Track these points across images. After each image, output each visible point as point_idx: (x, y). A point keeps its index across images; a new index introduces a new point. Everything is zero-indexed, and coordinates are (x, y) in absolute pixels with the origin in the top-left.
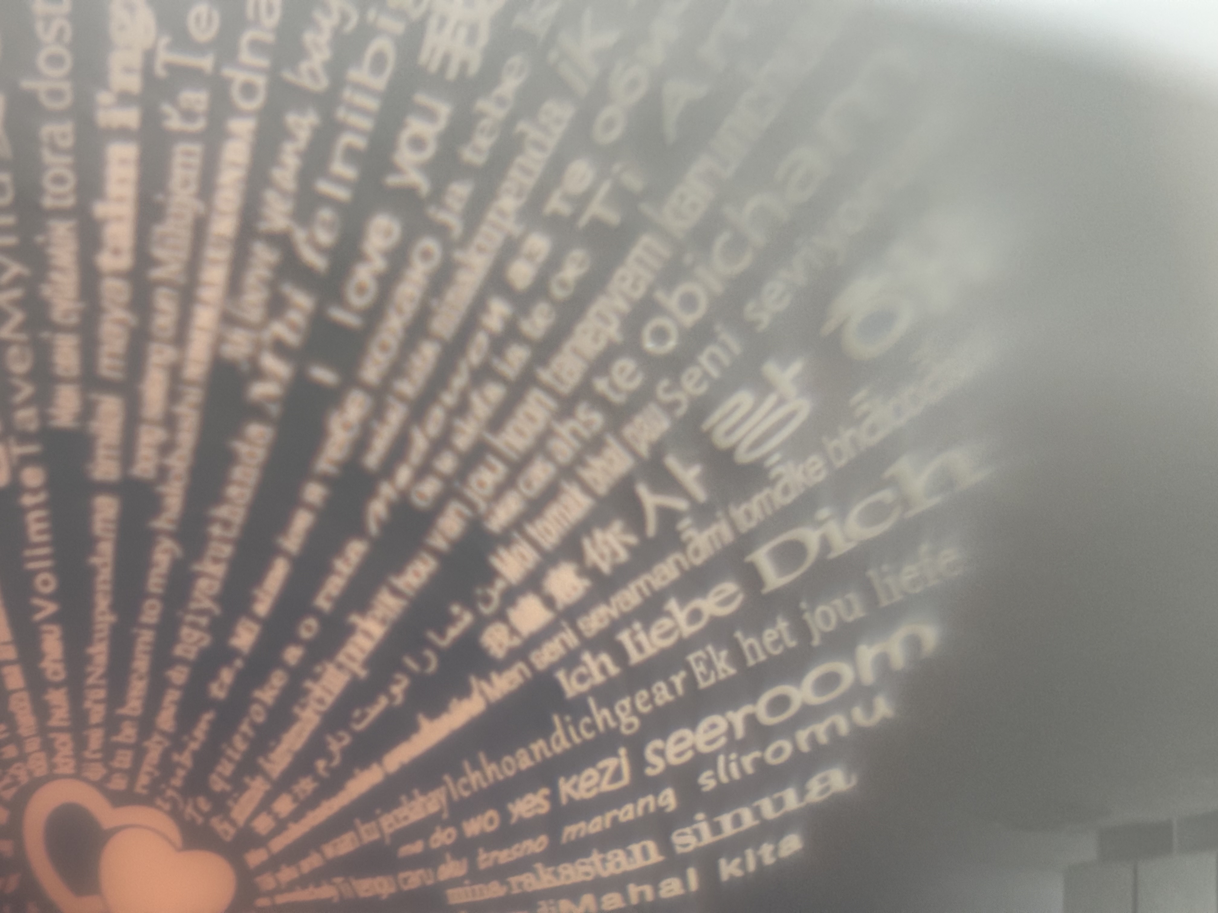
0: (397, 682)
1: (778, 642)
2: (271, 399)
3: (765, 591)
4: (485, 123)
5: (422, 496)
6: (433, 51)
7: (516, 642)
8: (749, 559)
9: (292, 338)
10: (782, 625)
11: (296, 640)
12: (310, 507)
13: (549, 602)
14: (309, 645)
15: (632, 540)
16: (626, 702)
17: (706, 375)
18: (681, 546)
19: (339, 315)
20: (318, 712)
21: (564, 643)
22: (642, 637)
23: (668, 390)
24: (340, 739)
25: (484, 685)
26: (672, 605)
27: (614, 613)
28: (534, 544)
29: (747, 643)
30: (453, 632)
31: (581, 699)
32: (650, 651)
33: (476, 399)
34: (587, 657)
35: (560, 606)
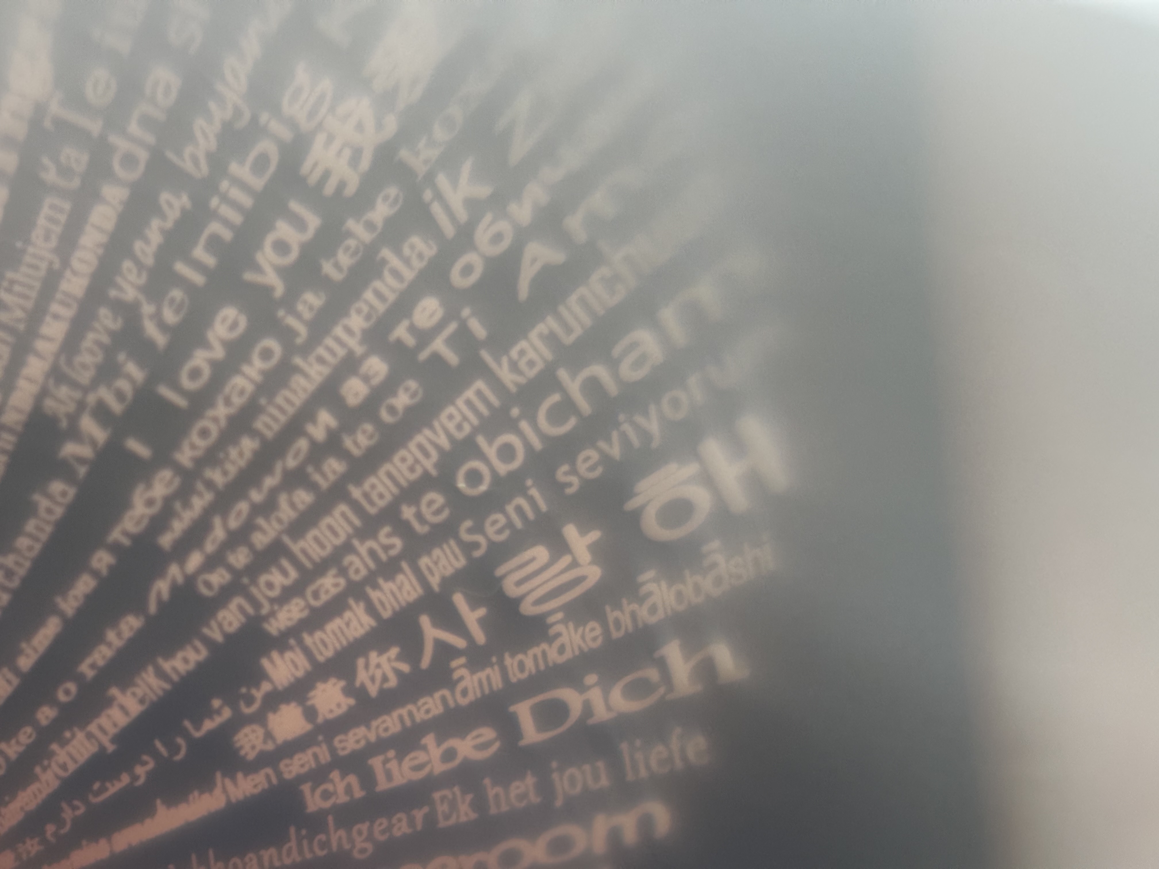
0: (144, 764)
1: (522, 797)
2: (81, 460)
3: (523, 743)
4: (352, 243)
5: (208, 585)
6: (315, 165)
7: (270, 746)
8: (512, 709)
9: (116, 407)
10: (530, 780)
11: (53, 702)
12: (95, 574)
13: (310, 713)
14: (64, 708)
15: (405, 667)
16: (364, 827)
17: (510, 524)
18: (450, 684)
19: (166, 392)
20: (57, 776)
21: (315, 756)
22: (393, 765)
23: (470, 531)
24: (74, 808)
25: (228, 782)
26: (429, 740)
27: (372, 737)
28: (307, 652)
29: (492, 791)
30: (208, 725)
31: (322, 814)
32: (399, 780)
33: (283, 500)
34: (335, 775)
35: (320, 720)
